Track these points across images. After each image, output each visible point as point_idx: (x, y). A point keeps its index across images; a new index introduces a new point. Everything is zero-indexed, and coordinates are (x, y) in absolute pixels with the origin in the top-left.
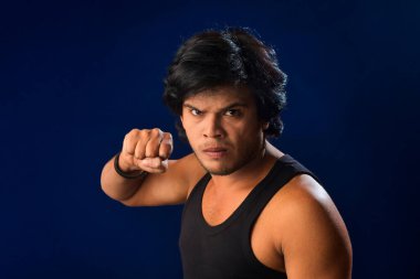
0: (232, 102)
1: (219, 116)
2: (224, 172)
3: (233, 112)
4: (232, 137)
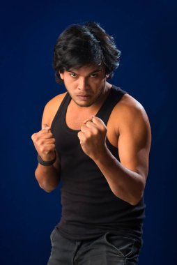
1: (87, 78)
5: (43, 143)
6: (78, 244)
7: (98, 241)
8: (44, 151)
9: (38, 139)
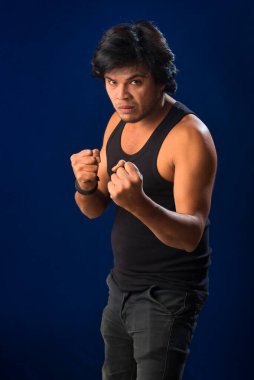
0: (134, 74)
1: (126, 85)
2: (134, 121)
3: (136, 82)
4: (137, 98)
5: (81, 169)
6: (125, 295)
7: (142, 295)
8: (81, 179)
9: (76, 163)
